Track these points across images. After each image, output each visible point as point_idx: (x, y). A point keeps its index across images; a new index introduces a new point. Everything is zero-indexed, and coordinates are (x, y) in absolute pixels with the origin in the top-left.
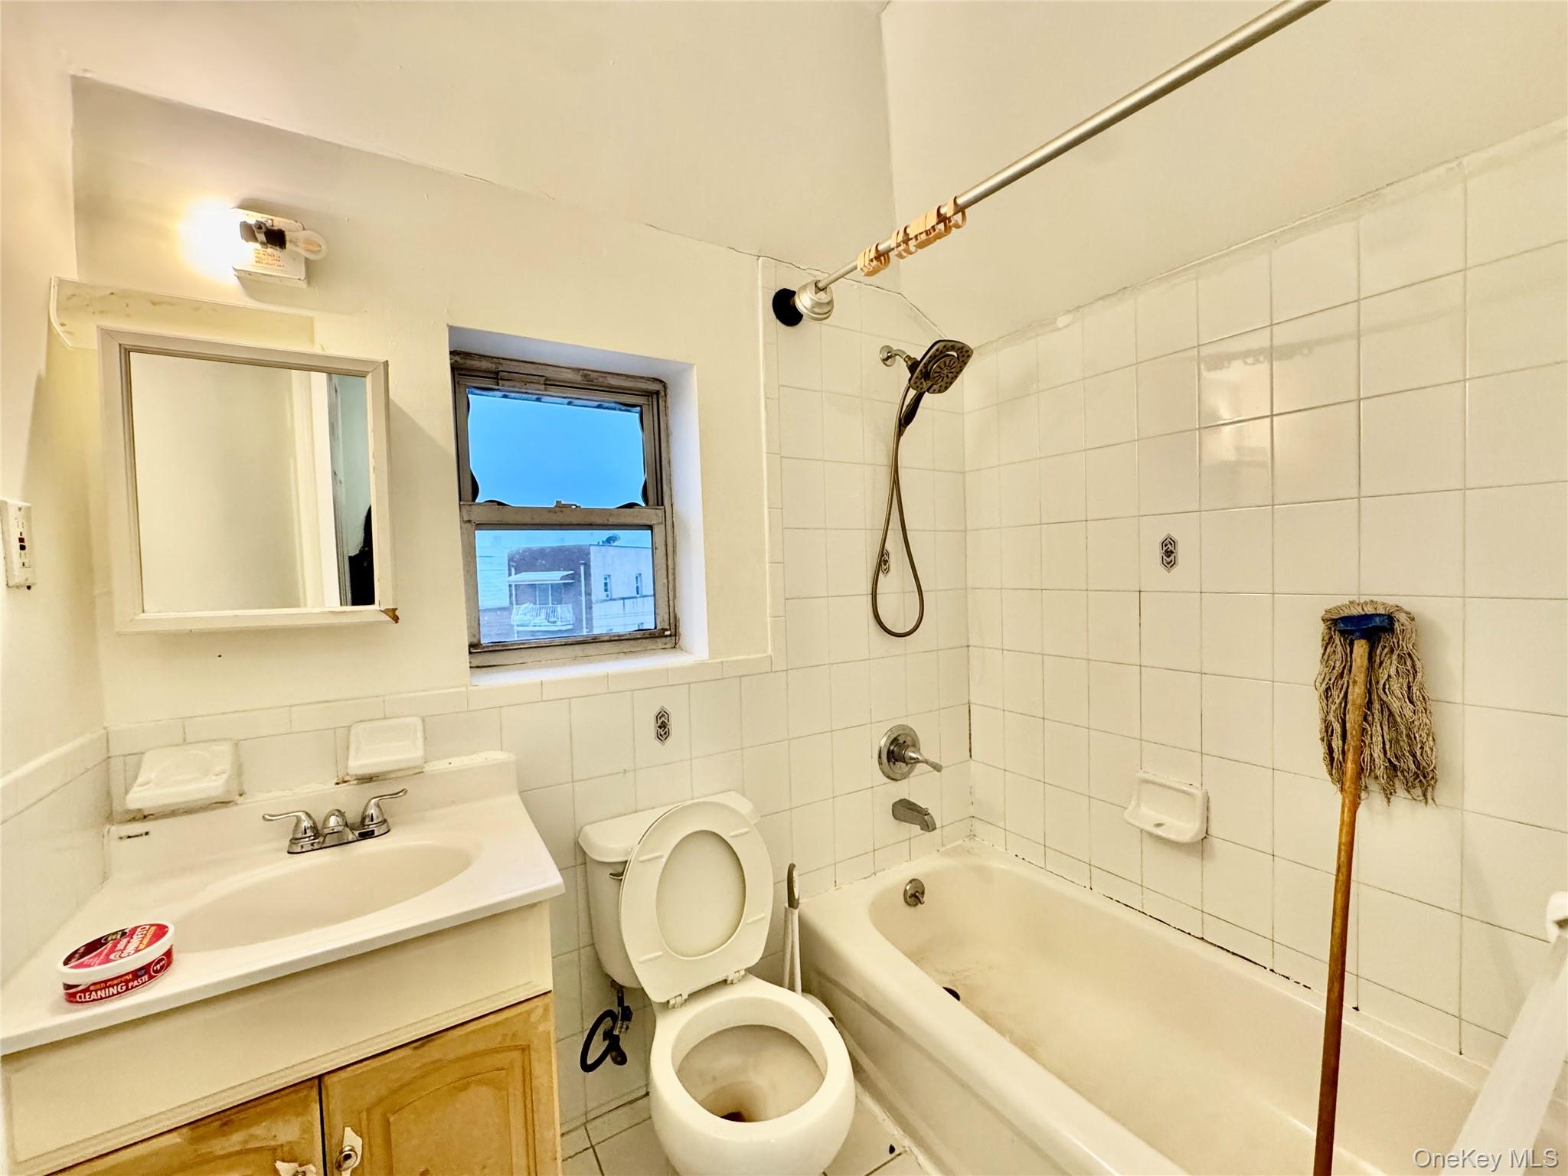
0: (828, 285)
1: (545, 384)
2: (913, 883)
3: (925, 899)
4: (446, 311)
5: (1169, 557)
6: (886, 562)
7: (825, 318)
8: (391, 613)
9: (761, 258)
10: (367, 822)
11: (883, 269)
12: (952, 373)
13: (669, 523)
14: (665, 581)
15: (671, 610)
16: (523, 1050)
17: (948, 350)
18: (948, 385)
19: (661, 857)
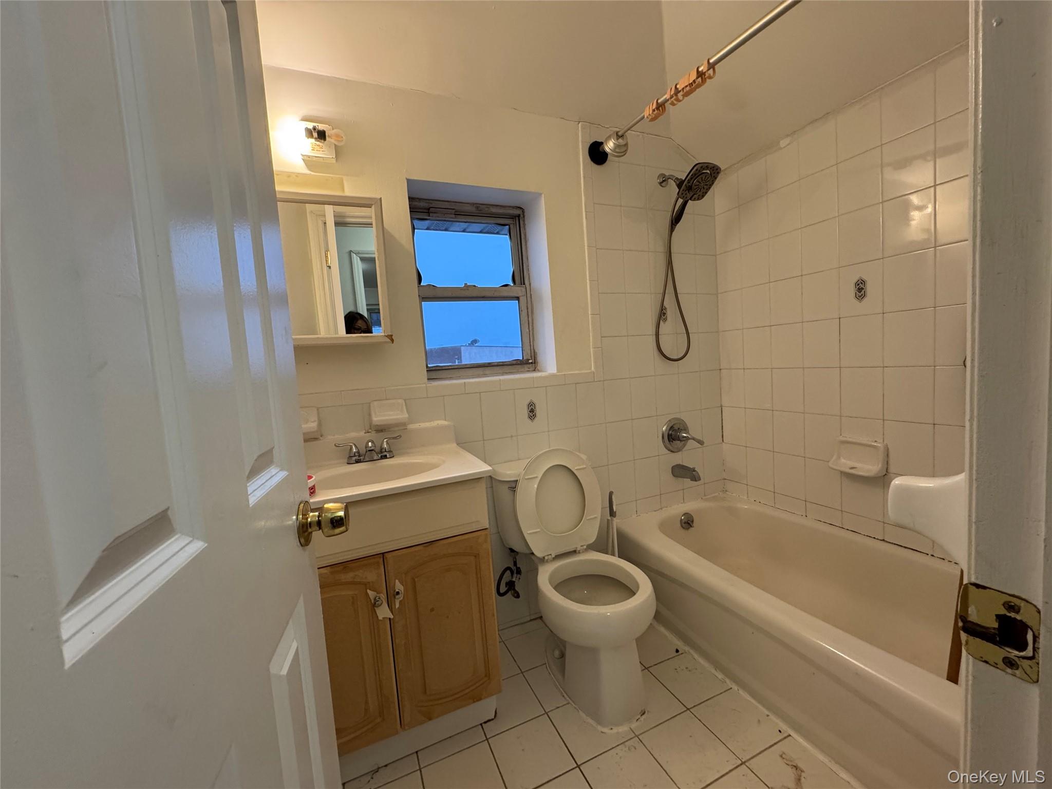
0: (625, 133)
1: (455, 214)
2: (686, 515)
3: (694, 524)
4: (405, 170)
5: (860, 292)
6: (664, 314)
7: (622, 156)
8: (390, 338)
9: (581, 123)
10: (384, 450)
11: (661, 115)
12: (707, 185)
13: (529, 295)
14: (528, 330)
15: (532, 348)
16: (475, 556)
17: (704, 169)
18: (704, 194)
19: (537, 477)
